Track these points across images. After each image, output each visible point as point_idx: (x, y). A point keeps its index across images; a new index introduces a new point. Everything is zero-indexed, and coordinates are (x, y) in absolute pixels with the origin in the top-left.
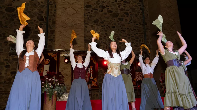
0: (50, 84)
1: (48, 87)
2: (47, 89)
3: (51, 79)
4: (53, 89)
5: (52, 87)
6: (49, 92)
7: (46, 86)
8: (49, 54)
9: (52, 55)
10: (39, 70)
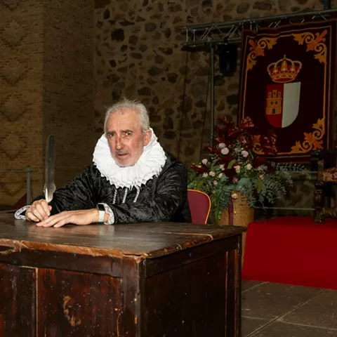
1: (216, 178)
2: (216, 183)
7: (212, 174)
8: (298, 38)
9: (309, 40)
10: (269, 104)
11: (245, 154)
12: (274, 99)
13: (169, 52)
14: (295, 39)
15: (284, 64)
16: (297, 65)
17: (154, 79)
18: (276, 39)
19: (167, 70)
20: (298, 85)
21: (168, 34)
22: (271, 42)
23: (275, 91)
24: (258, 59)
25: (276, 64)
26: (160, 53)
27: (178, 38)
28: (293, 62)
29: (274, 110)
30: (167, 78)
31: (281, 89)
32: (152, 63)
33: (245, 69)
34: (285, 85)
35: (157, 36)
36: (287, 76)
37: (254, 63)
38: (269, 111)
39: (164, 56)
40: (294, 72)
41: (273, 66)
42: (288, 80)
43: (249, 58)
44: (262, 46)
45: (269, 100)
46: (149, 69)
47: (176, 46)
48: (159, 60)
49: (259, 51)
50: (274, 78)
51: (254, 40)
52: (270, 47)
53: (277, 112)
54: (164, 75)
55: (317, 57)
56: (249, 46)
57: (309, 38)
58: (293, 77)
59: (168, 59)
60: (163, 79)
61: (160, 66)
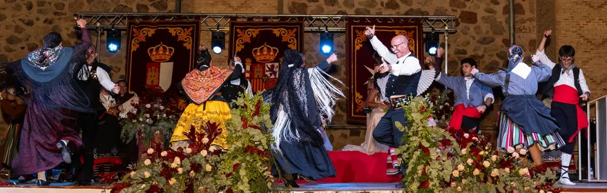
0: (148, 115)
1: (144, 122)
2: (143, 125)
3: (152, 105)
4: (153, 125)
5: (151, 122)
6: (145, 132)
7: (141, 119)
8: (172, 31)
9: (180, 33)
10: (149, 77)
11: (162, 108)
12: (153, 73)
13: (30, 23)
14: (170, 32)
15: (161, 48)
16: (171, 50)
17: (11, 46)
18: (154, 30)
19: (27, 40)
20: (171, 64)
21: (30, 7)
22: (151, 32)
23: (153, 68)
24: (141, 43)
25: (155, 48)
26: (21, 24)
27: (40, 12)
28: (167, 48)
29: (152, 82)
30: (26, 47)
31: (158, 66)
32: (11, 32)
33: (130, 50)
34: (162, 64)
35: (18, 8)
36: (163, 58)
37: (138, 46)
38: (149, 82)
39: (24, 26)
40: (168, 55)
41: (152, 49)
42: (164, 61)
43: (133, 42)
44: (144, 34)
45: (149, 74)
46: (7, 37)
47: (38, 19)
48: (18, 29)
49: (142, 38)
50: (153, 59)
51: (137, 29)
52: (150, 35)
53: (155, 83)
54: (24, 44)
55: (185, 45)
56: (133, 33)
57: (179, 31)
58: (168, 58)
59: (28, 29)
60: (23, 48)
61: (20, 36)
